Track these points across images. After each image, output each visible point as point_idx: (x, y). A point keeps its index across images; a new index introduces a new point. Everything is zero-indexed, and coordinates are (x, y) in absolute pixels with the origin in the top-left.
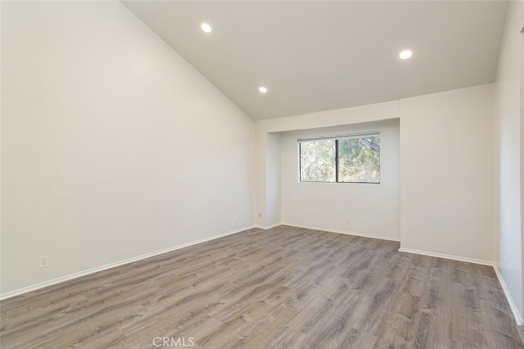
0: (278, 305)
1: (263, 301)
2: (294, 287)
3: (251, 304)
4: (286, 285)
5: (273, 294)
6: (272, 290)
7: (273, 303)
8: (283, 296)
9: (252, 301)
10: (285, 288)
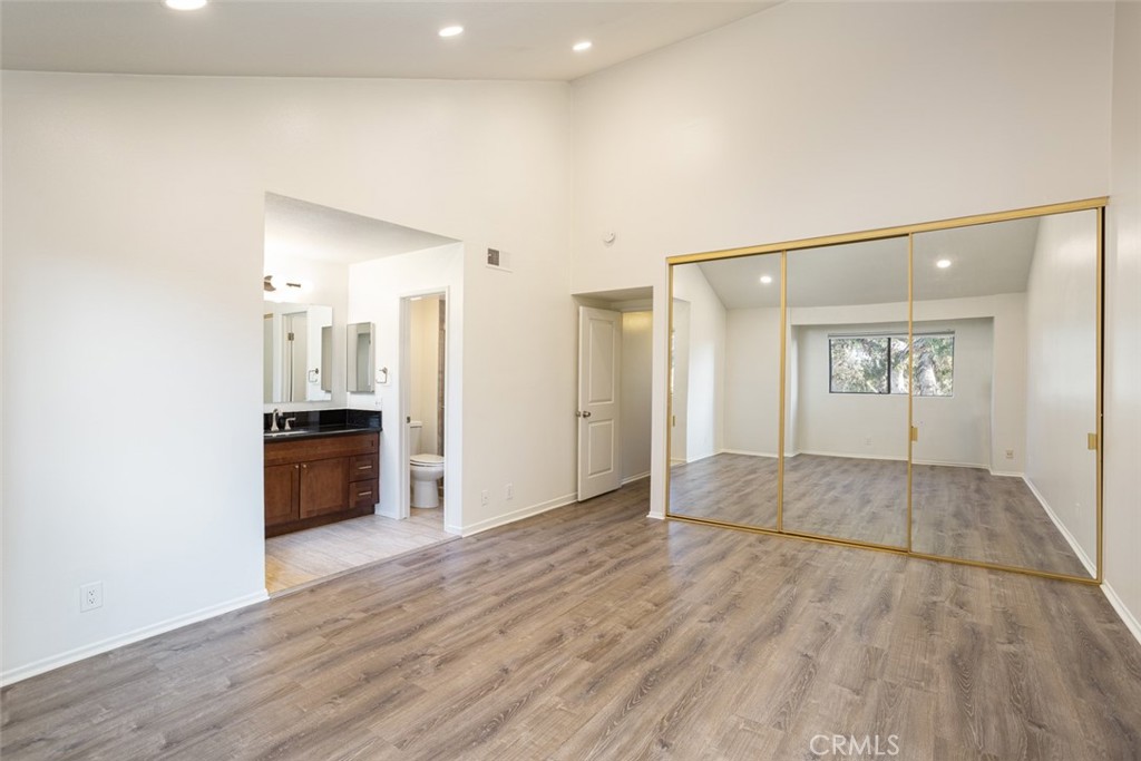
0: (601, 622)
1: (630, 628)
2: (565, 660)
3: (652, 622)
4: (585, 665)
5: (614, 641)
6: (616, 652)
7: (611, 626)
8: (591, 640)
9: (653, 629)
10: (587, 656)
